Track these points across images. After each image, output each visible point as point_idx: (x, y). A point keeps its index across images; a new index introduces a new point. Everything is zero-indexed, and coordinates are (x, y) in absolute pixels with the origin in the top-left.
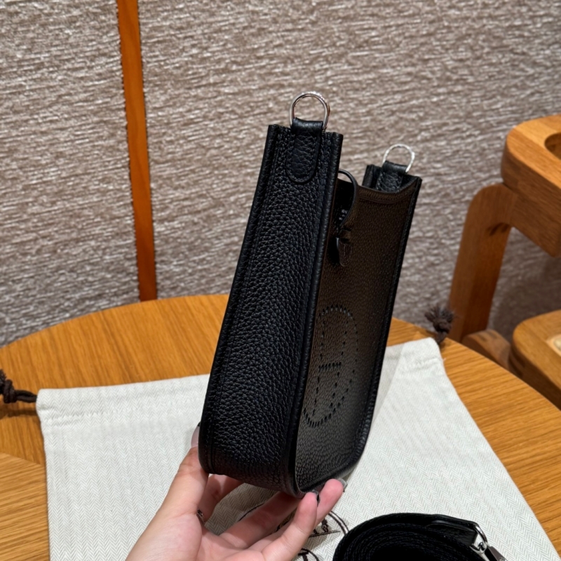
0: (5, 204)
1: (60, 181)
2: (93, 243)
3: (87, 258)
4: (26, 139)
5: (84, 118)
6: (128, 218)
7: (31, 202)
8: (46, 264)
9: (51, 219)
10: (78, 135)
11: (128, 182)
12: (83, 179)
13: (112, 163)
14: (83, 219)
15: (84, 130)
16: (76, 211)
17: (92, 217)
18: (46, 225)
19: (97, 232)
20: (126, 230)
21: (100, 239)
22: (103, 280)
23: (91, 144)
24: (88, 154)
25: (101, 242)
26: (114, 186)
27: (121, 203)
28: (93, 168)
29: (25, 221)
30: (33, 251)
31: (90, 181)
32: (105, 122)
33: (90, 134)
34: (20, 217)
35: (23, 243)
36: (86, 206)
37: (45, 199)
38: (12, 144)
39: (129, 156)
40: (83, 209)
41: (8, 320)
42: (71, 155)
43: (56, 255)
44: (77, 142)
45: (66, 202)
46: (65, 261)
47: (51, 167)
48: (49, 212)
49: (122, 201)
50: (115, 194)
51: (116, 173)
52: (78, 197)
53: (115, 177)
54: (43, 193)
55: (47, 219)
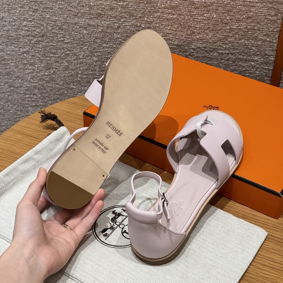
0: (219, 34)
1: (246, 30)
2: (253, 63)
3: (248, 69)
4: (236, 7)
5: (265, 4)
6: (272, 57)
7: (231, 36)
8: (229, 66)
9: (237, 46)
10: (260, 11)
11: (277, 40)
12: (256, 32)
13: (272, 28)
14: (251, 51)
15: (263, 9)
16: (249, 47)
17: (256, 51)
18: (234, 49)
19: (256, 59)
20: (270, 62)
21: (256, 63)
23: (264, 17)
24: (262, 21)
25: (256, 64)
26: (270, 40)
27: (271, 49)
28: (263, 29)
29: (226, 44)
30: (226, 59)
31: (259, 34)
32: (274, 8)
33: (266, 12)
34: (224, 41)
35: (222, 54)
36: (254, 45)
37: (237, 36)
38: (229, 8)
39: (281, 27)
40: (252, 46)
42: (254, 19)
43: (235, 64)
44: (258, 14)
45: (246, 41)
46: (238, 68)
47: (243, 23)
48: (238, 43)
49: (272, 48)
50: (270, 43)
51: (272, 34)
52: (252, 40)
53: (272, 35)
54: (237, 33)
55: (236, 46)
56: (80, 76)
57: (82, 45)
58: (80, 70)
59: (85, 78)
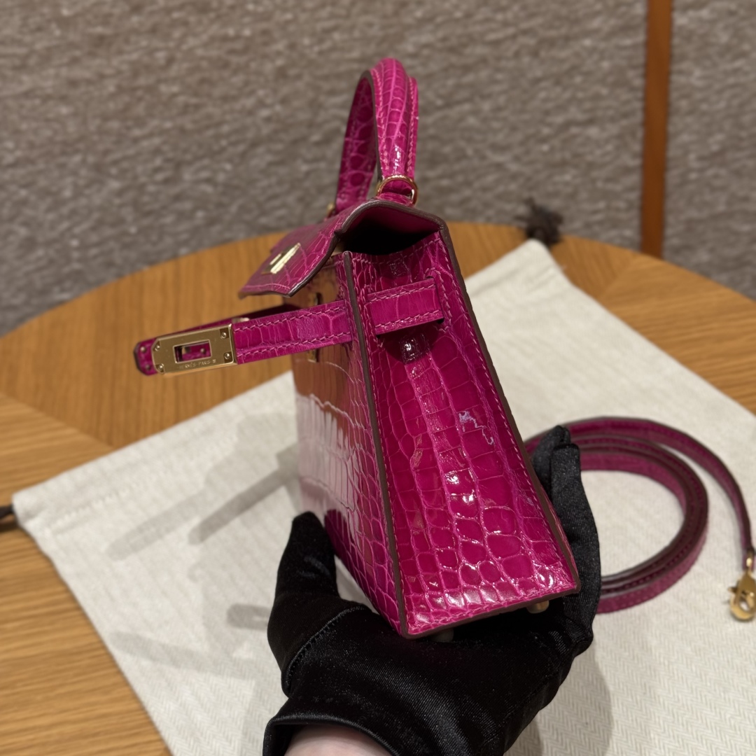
22: (597, 97)
41: (470, 152)
56: (76, 255)
57: (64, 153)
58: (74, 236)
59: (95, 257)
